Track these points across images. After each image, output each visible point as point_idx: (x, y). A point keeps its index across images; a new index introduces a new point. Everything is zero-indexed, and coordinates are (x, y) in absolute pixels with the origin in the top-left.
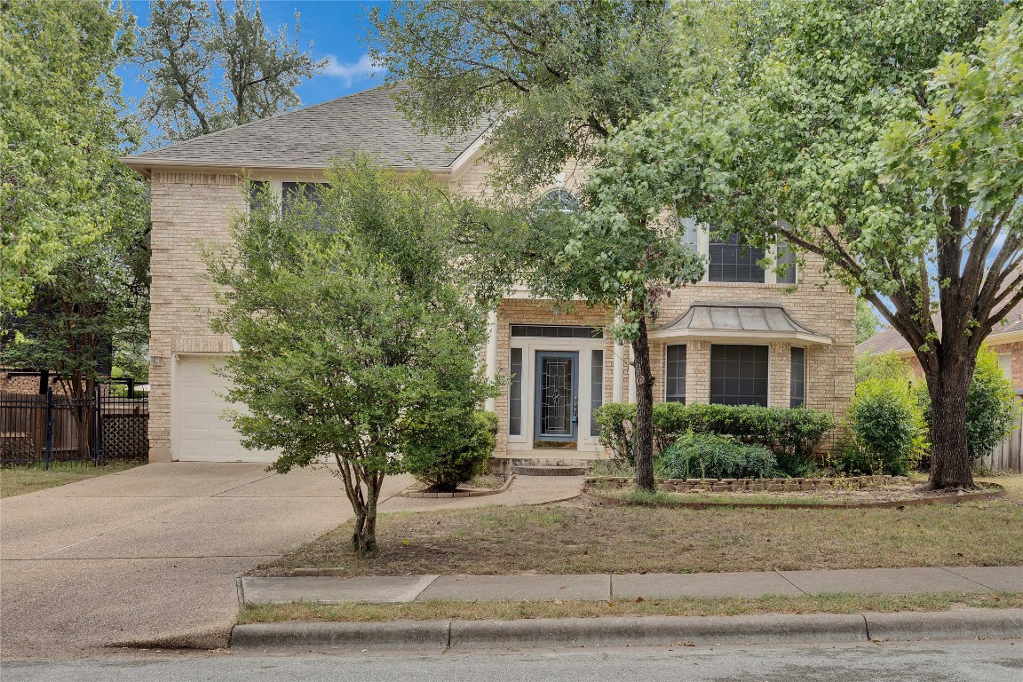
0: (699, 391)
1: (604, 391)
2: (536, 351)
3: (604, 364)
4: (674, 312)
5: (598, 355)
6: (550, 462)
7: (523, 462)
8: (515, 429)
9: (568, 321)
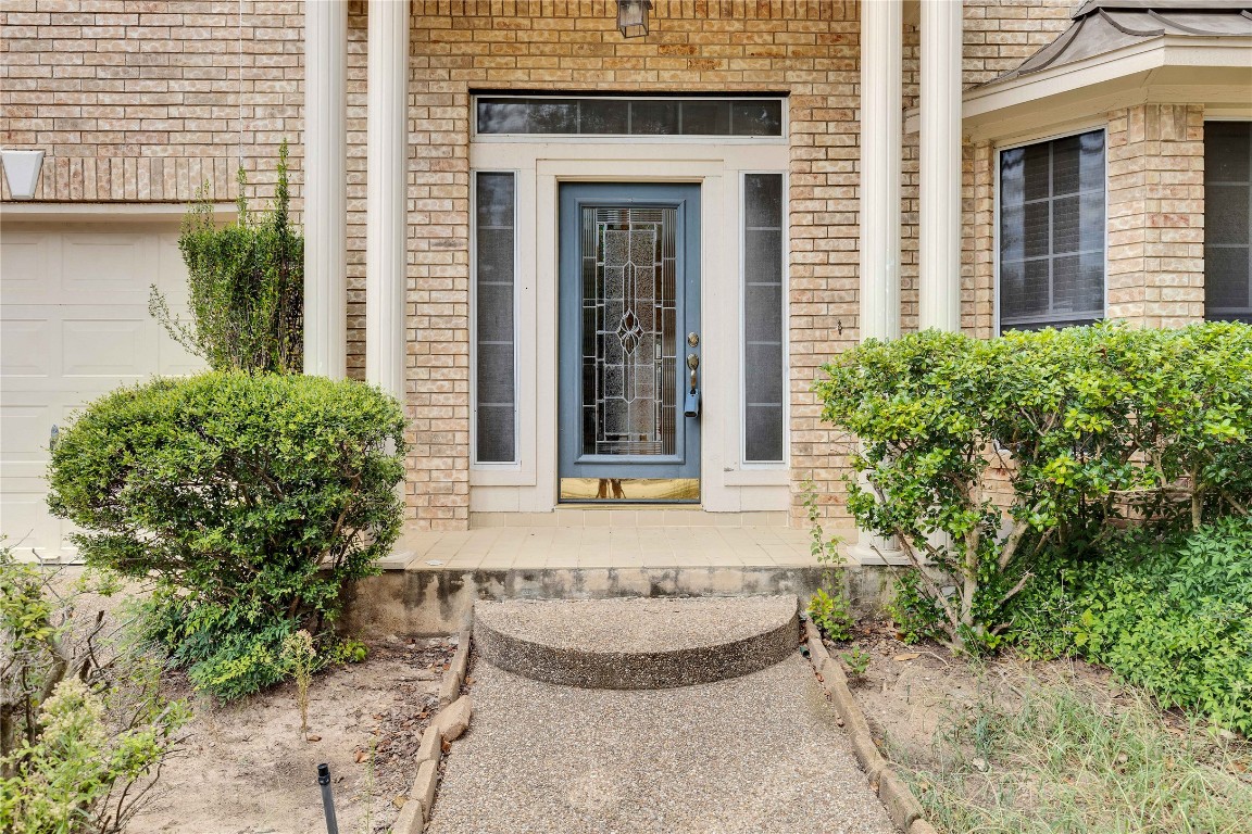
0: (1168, 294)
1: (787, 310)
2: (562, 185)
3: (787, 220)
4: (1021, 38)
5: (764, 192)
6: (623, 583)
7: (519, 583)
8: (494, 442)
9: (666, 75)
